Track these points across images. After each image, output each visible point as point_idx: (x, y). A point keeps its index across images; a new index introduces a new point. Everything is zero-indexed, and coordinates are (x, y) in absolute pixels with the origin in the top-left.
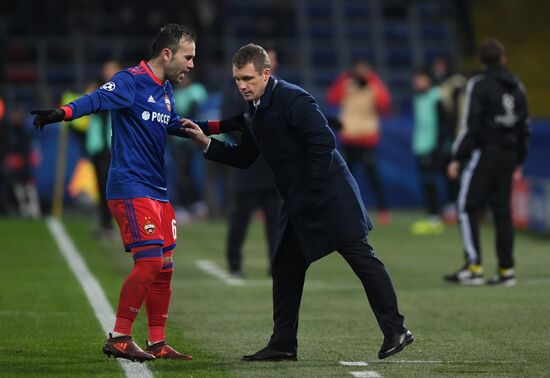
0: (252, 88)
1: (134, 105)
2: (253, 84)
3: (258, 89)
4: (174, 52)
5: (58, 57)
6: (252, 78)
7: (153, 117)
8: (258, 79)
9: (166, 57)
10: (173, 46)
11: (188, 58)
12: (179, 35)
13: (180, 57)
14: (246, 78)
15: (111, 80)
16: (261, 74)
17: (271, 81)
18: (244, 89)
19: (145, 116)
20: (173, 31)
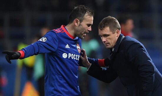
0: (109, 41)
1: (58, 50)
2: (110, 39)
3: (113, 42)
4: (81, 21)
5: (16, 23)
6: (109, 35)
7: (69, 56)
8: (112, 36)
9: (76, 24)
10: (81, 18)
11: (89, 25)
12: (84, 11)
13: (84, 24)
14: (106, 36)
15: (44, 36)
16: (114, 33)
17: (120, 37)
18: (105, 42)
19: (65, 56)
20: (81, 9)
